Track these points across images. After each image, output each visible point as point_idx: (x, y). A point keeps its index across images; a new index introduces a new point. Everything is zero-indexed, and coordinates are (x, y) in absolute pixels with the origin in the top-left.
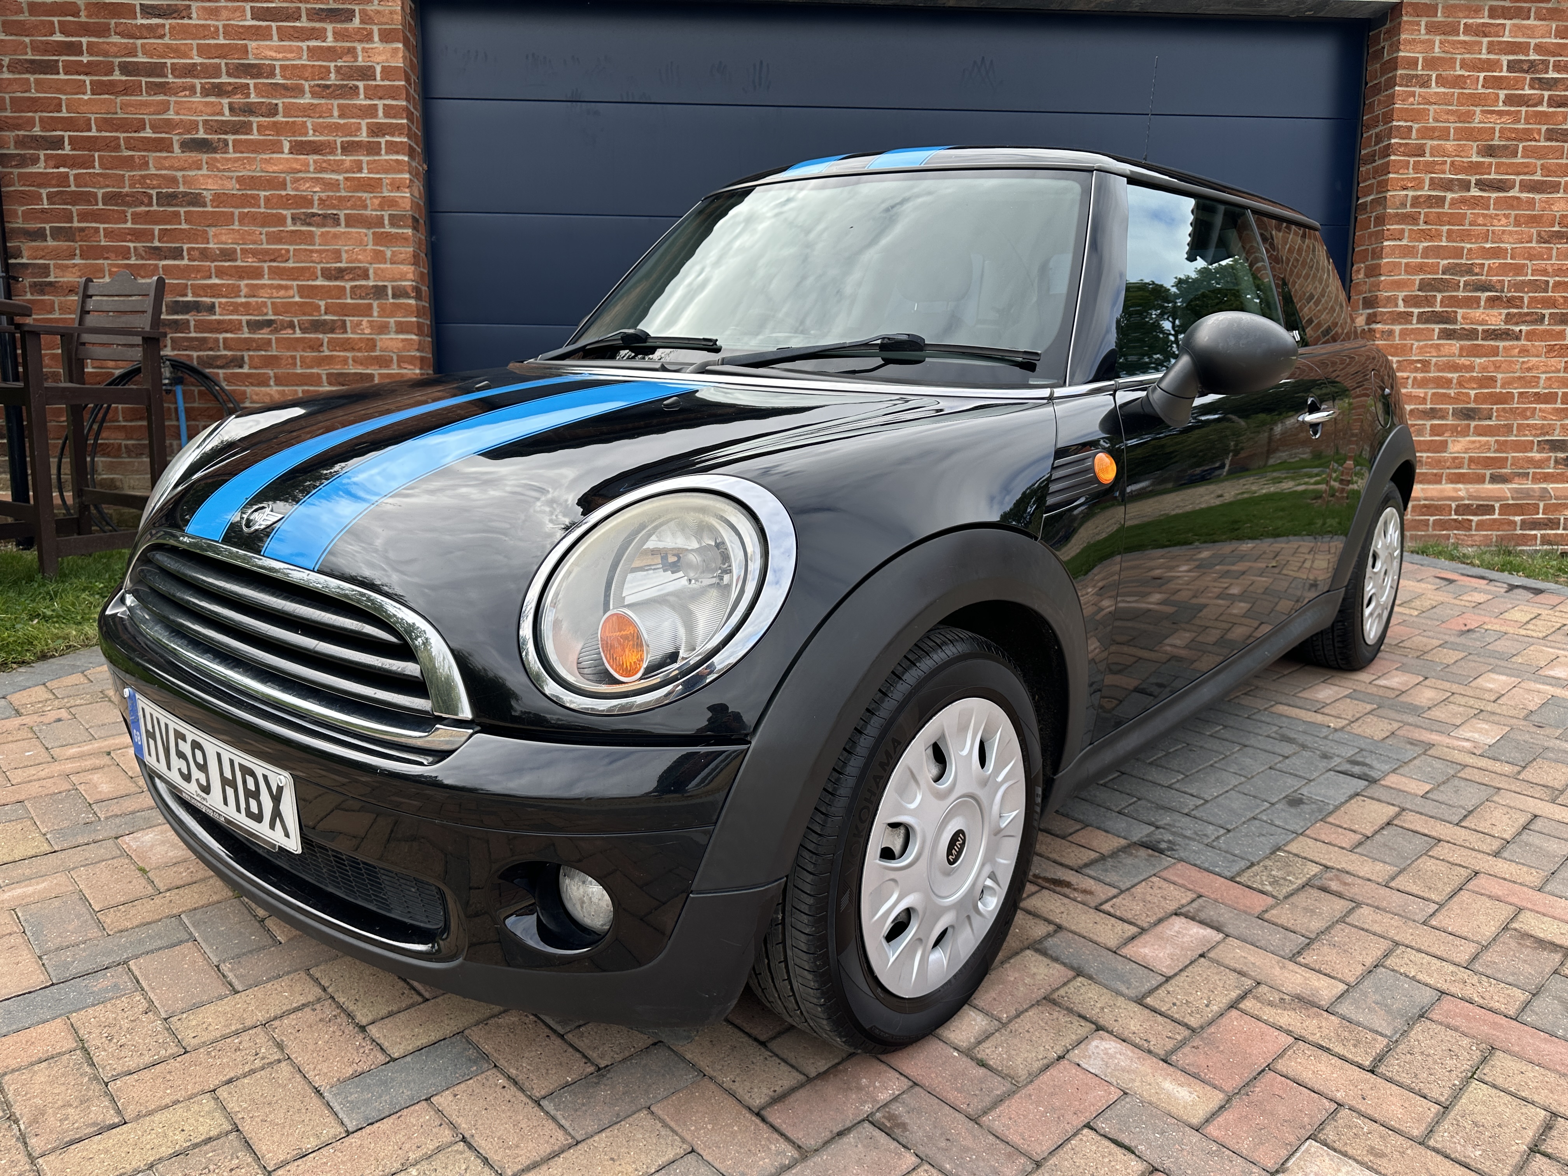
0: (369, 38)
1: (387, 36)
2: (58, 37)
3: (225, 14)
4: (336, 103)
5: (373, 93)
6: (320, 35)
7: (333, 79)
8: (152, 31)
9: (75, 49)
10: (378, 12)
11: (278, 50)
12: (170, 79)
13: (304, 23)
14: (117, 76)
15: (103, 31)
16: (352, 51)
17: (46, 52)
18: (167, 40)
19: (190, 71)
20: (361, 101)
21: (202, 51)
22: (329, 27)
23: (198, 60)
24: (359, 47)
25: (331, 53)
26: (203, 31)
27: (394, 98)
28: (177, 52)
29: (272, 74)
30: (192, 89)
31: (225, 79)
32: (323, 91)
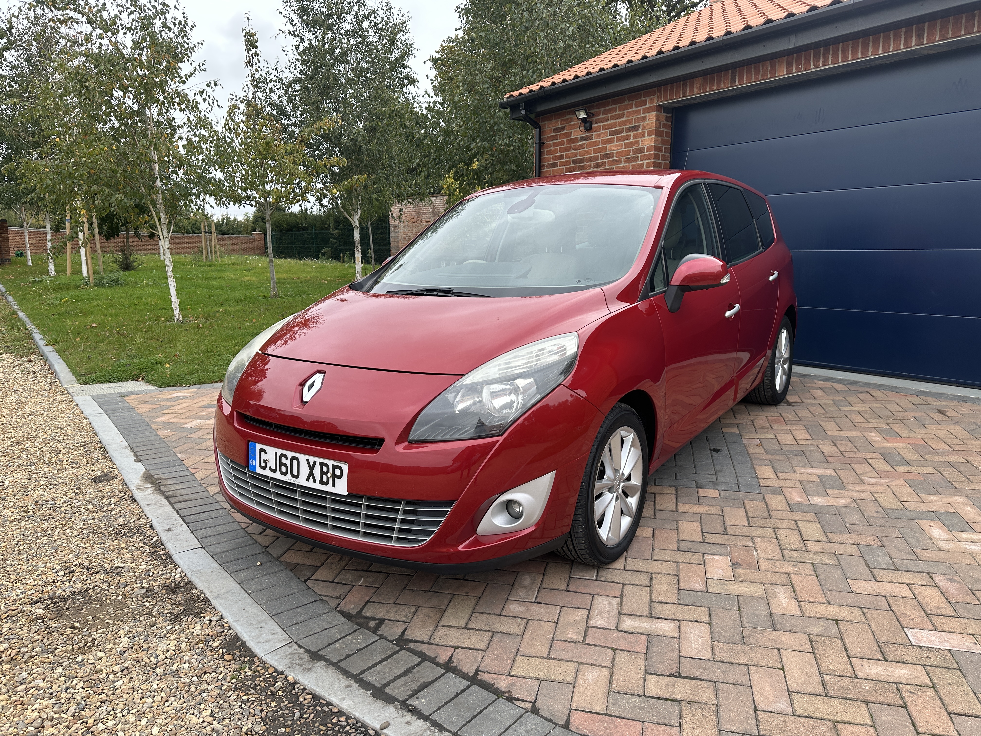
0: (643, 136)
1: (649, 135)
2: (559, 154)
3: (602, 135)
4: (631, 164)
5: (644, 158)
6: (628, 137)
7: (631, 155)
8: (582, 146)
9: (561, 157)
10: (648, 124)
11: (616, 146)
12: (585, 164)
13: (624, 134)
14: (572, 165)
15: (568, 149)
16: (638, 142)
17: (556, 160)
18: (586, 149)
19: (590, 160)
20: (639, 162)
21: (595, 151)
22: (632, 134)
23: (593, 155)
24: (640, 140)
25: (632, 144)
26: (596, 144)
27: (650, 159)
28: (588, 153)
29: (613, 157)
30: (590, 166)
31: (600, 161)
32: (628, 160)
